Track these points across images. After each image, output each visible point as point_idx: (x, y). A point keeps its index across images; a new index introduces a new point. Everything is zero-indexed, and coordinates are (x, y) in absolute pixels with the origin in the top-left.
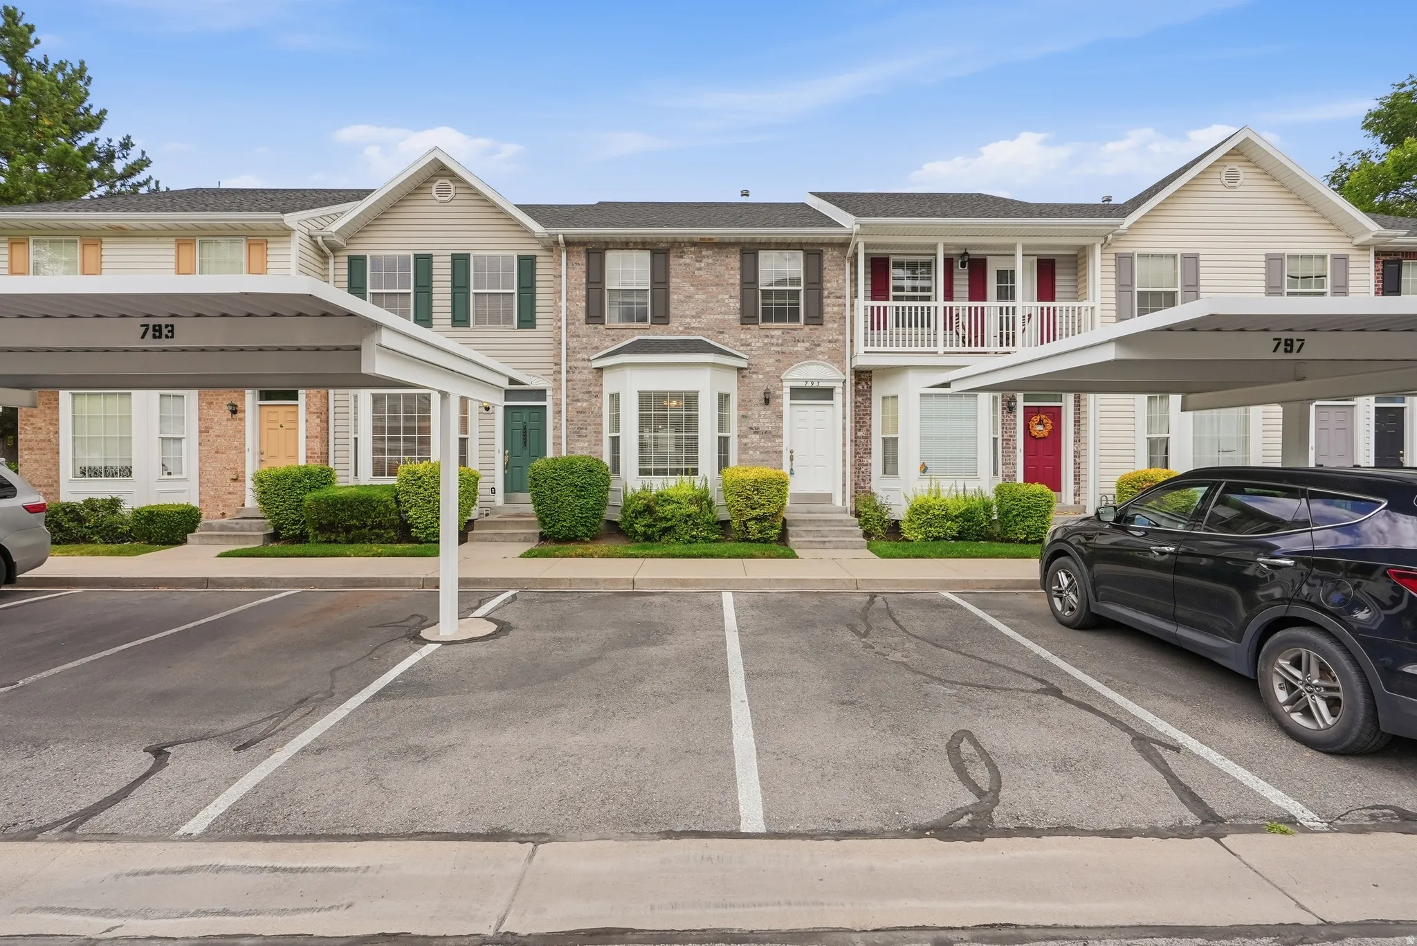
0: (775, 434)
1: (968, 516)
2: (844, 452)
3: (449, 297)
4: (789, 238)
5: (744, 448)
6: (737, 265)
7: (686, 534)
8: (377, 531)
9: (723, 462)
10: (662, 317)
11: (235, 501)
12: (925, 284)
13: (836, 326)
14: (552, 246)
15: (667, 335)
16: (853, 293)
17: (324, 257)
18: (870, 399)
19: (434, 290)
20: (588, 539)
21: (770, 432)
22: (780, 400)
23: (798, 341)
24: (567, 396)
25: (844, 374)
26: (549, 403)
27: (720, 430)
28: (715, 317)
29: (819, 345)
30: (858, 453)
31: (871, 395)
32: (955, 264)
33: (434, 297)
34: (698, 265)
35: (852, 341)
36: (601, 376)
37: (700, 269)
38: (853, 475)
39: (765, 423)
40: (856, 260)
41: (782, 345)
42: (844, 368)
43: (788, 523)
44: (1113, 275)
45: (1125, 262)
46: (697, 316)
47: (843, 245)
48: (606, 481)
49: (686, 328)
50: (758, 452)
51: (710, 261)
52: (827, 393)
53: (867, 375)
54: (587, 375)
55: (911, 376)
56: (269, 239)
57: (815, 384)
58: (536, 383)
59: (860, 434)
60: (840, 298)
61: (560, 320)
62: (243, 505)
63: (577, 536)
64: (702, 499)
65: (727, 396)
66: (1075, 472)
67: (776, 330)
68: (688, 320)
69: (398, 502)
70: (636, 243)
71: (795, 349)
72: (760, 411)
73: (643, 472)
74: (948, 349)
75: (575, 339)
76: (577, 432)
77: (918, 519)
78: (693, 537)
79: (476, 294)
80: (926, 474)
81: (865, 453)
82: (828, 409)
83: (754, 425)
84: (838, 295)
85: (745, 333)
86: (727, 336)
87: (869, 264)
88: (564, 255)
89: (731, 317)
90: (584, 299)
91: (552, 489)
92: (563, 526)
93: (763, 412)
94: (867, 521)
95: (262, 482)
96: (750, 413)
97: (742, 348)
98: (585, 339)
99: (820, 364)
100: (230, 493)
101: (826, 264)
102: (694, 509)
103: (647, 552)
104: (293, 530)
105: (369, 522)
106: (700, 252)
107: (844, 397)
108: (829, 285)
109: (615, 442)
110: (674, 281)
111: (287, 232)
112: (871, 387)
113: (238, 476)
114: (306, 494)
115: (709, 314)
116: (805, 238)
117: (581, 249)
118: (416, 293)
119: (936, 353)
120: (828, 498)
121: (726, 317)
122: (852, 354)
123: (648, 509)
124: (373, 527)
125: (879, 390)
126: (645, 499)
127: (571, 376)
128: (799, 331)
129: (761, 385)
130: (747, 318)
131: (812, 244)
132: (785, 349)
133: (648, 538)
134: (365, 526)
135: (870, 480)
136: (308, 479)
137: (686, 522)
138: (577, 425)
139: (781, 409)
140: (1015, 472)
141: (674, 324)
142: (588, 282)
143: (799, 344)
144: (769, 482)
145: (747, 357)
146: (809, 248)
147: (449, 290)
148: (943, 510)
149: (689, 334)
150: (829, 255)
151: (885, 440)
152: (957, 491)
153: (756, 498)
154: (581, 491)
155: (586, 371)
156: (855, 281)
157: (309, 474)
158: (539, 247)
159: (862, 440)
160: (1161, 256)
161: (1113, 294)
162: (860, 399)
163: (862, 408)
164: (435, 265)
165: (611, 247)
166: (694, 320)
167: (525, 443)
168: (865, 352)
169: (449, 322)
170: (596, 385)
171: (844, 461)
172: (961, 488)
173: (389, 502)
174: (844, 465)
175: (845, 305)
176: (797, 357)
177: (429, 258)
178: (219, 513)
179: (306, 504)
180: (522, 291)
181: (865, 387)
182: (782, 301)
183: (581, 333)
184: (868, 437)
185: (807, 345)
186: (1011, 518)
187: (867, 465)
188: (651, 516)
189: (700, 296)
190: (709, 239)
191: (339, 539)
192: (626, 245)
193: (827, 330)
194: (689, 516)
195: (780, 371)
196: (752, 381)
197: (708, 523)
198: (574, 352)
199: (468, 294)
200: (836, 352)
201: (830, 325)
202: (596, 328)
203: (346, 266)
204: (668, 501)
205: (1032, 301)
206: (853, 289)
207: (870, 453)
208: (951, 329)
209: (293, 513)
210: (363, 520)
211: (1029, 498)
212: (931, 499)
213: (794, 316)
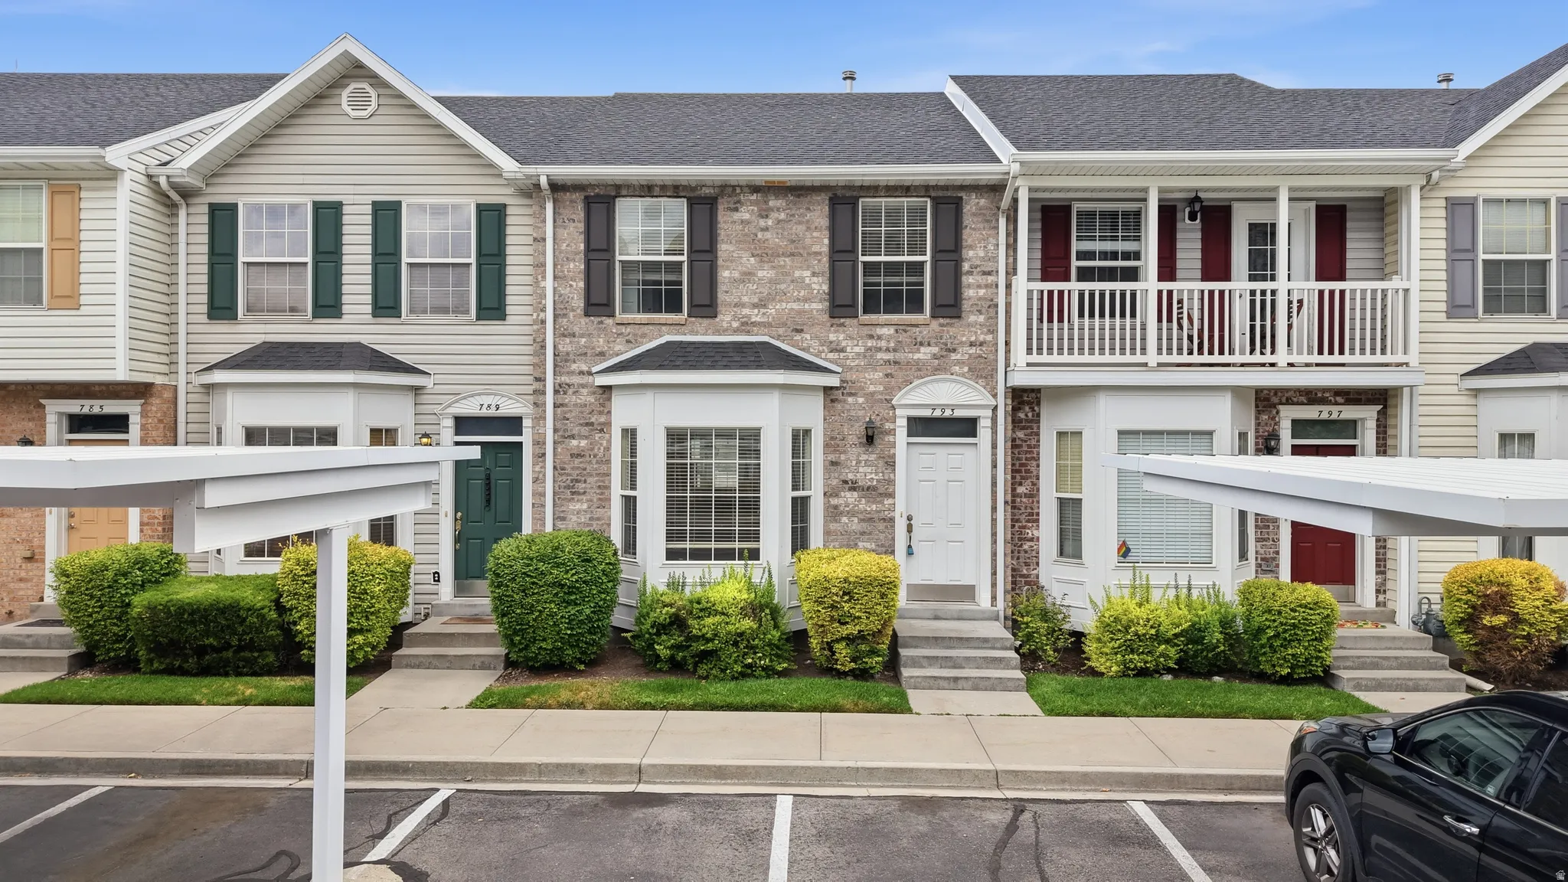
0: (882, 491)
1: (1194, 634)
2: (994, 521)
3: (369, 269)
4: (908, 180)
5: (833, 513)
6: (824, 222)
7: (736, 662)
8: (247, 654)
9: (800, 540)
10: (706, 307)
11: (30, 592)
12: (1130, 246)
13: (981, 318)
14: (530, 191)
15: (714, 334)
16: (1011, 266)
17: (171, 207)
18: (1038, 434)
19: (346, 259)
20: (582, 667)
21: (875, 488)
22: (891, 438)
23: (921, 344)
24: (555, 431)
25: (995, 396)
26: (526, 438)
27: (795, 488)
28: (789, 306)
29: (954, 350)
30: (1018, 521)
31: (1039, 428)
32: (1179, 215)
33: (345, 269)
34: (762, 223)
35: (1007, 343)
36: (609, 399)
37: (766, 229)
38: (1009, 559)
39: (867, 474)
40: (1016, 211)
41: (895, 350)
42: (995, 388)
43: (900, 641)
44: (1443, 234)
45: (1464, 212)
46: (761, 305)
47: (996, 189)
48: (612, 574)
49: (743, 324)
50: (856, 520)
51: (782, 216)
52: (967, 427)
53: (1034, 395)
54: (586, 397)
55: (1103, 401)
56: (83, 184)
57: (948, 413)
58: (509, 408)
59: (1020, 490)
60: (989, 273)
61: (543, 310)
62: (42, 599)
63: (563, 663)
64: (762, 608)
65: (807, 432)
66: (1377, 554)
67: (886, 325)
68: (746, 311)
69: (280, 608)
70: (663, 187)
71: (917, 356)
72: (859, 455)
73: (672, 555)
74: (1165, 358)
75: (568, 340)
76: (569, 488)
77: (1112, 639)
78: (749, 666)
79: (411, 265)
80: (1129, 559)
81: (1028, 521)
82: (969, 452)
83: (850, 476)
84: (987, 269)
85: (835, 332)
86: (808, 337)
87: (1039, 215)
88: (549, 206)
89: (814, 306)
90: (582, 276)
91: (524, 591)
92: (541, 648)
93: (864, 457)
94: (1029, 637)
95: (68, 576)
96: (843, 457)
97: (831, 356)
98: (584, 340)
99: (954, 381)
100: (21, 580)
101: (968, 220)
102: (747, 624)
103: (671, 699)
104: (115, 650)
105: (235, 642)
106: (766, 202)
107: (994, 432)
108: (971, 253)
109: (630, 503)
110: (724, 248)
111: (112, 174)
112: (1038, 415)
113: (33, 554)
114: (134, 594)
115: (779, 301)
116: (932, 180)
117: (578, 197)
118: (316, 263)
119: (1146, 365)
120: (967, 592)
121: (807, 306)
122: (1007, 365)
123: (677, 622)
124: (240, 648)
125: (1051, 423)
126: (671, 605)
127: (560, 399)
128: (921, 328)
129: (861, 413)
130: (840, 307)
131: (946, 188)
132: (899, 356)
133: (676, 666)
134: (227, 646)
135: (1038, 564)
136: (139, 569)
137: (736, 644)
138: (570, 475)
139: (892, 452)
140: (1277, 553)
141: (725, 318)
142: (589, 249)
143: (922, 349)
144: (867, 583)
145: (839, 370)
146: (940, 194)
147: (369, 259)
148: (1152, 627)
149: (748, 333)
150: (972, 204)
151: (1062, 502)
152: (1177, 587)
153: (846, 607)
154: (570, 593)
155: (585, 391)
156: (1012, 247)
157: (141, 563)
158: (510, 191)
159: (1024, 500)
160: (1524, 201)
161: (1443, 265)
162: (1020, 434)
163: (1025, 448)
164: (346, 219)
165: (624, 192)
166: (756, 311)
167: (488, 501)
168: (1028, 365)
169: (369, 309)
170: (601, 413)
171: (994, 534)
172: (1183, 582)
173: (266, 610)
174: (994, 542)
175: (997, 286)
176: (921, 370)
177: (337, 208)
178: (4, 611)
179: (135, 612)
180: (484, 260)
181: (1030, 415)
182: (896, 279)
183: (576, 329)
184: (1033, 495)
185: (935, 350)
186: (1264, 641)
187: (1032, 540)
188: (682, 631)
189: (765, 273)
190: (778, 182)
191: (186, 666)
192: (647, 190)
193: (969, 325)
194: (741, 634)
195: (890, 391)
196: (848, 407)
197: (770, 644)
198: (566, 361)
199: (398, 264)
200: (983, 360)
201: (972, 318)
202: (601, 322)
203: (205, 219)
204: (709, 610)
205: (1307, 279)
206: (1011, 260)
207: (1037, 521)
208: (1170, 320)
209: (115, 624)
210: (223, 638)
211: (1292, 610)
212: (1132, 605)
213: (915, 303)
